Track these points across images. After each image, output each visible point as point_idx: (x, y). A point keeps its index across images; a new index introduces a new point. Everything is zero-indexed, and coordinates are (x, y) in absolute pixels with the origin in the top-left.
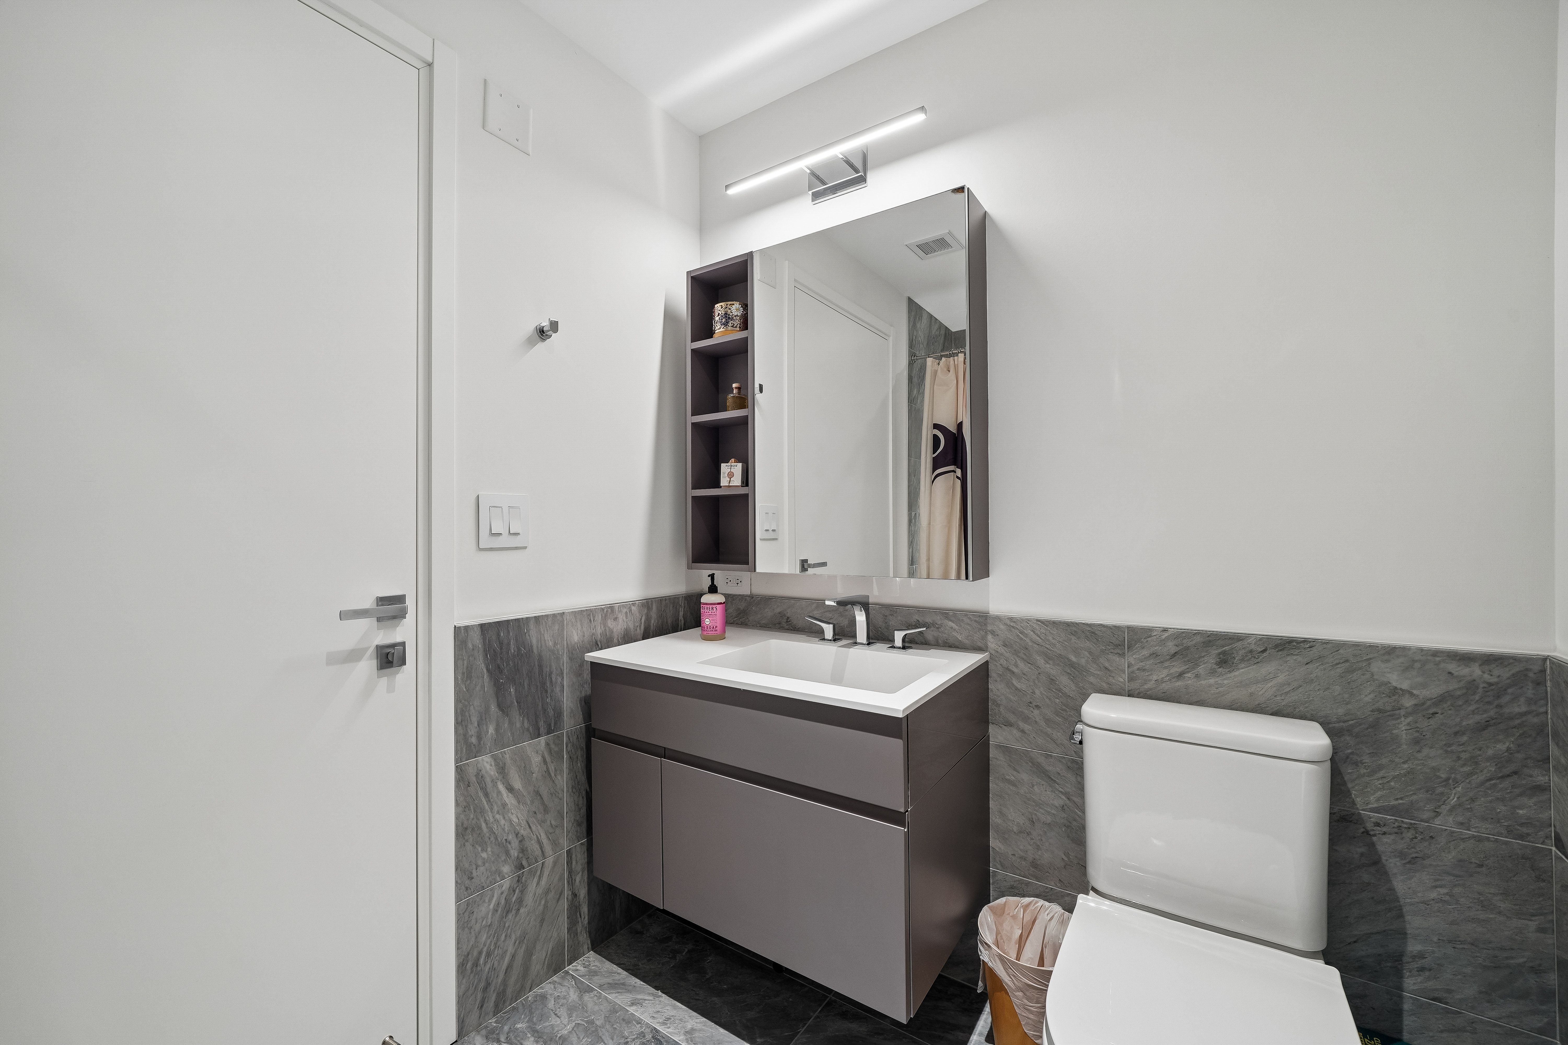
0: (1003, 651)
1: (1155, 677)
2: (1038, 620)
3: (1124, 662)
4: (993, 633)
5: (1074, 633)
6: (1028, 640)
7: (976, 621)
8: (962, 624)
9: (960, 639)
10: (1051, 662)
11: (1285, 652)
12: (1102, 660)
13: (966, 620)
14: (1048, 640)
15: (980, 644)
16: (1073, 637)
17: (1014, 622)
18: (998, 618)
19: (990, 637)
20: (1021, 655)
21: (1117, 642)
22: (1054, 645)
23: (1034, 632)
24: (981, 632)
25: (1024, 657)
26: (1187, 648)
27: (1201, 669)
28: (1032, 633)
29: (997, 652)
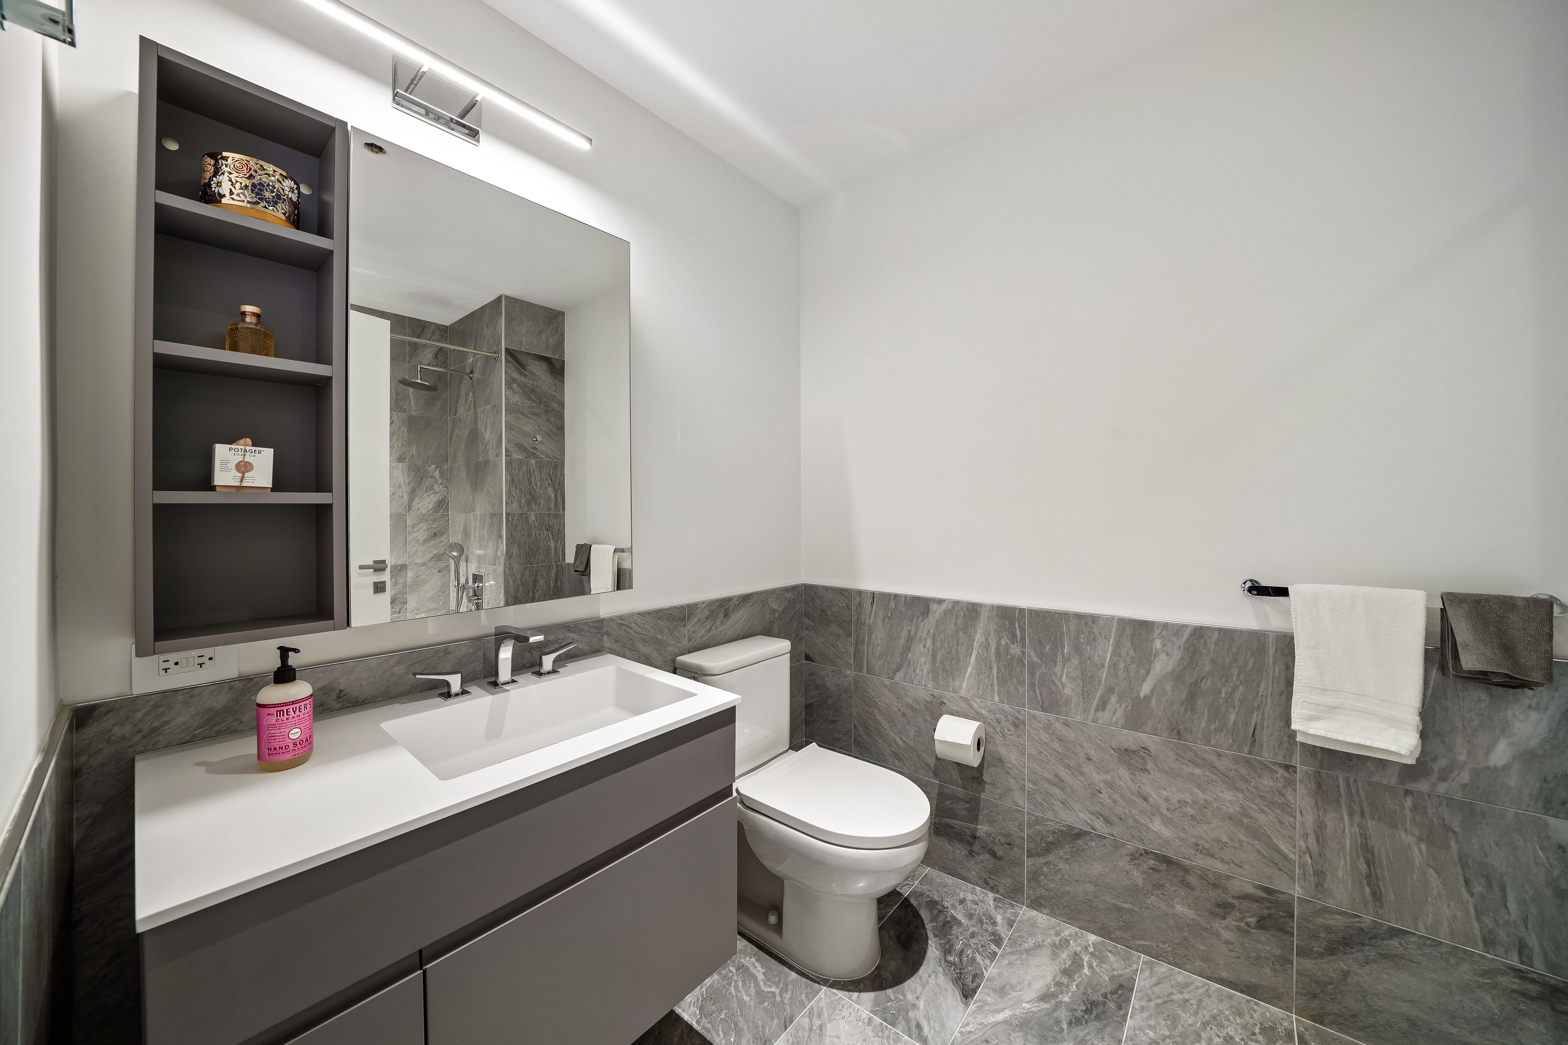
0: (615, 647)
1: (700, 635)
2: (639, 614)
3: (685, 630)
4: (607, 633)
5: (660, 618)
6: (632, 632)
7: (594, 627)
8: (582, 633)
9: (581, 647)
10: (647, 645)
11: (746, 602)
12: (676, 634)
13: (586, 628)
14: (645, 628)
15: (597, 647)
16: (660, 621)
17: (623, 620)
18: (611, 620)
19: (605, 638)
20: (628, 646)
21: (683, 617)
22: (649, 630)
23: (636, 624)
24: (598, 635)
25: (630, 647)
26: (713, 611)
27: (718, 623)
28: (635, 625)
29: (611, 649)
